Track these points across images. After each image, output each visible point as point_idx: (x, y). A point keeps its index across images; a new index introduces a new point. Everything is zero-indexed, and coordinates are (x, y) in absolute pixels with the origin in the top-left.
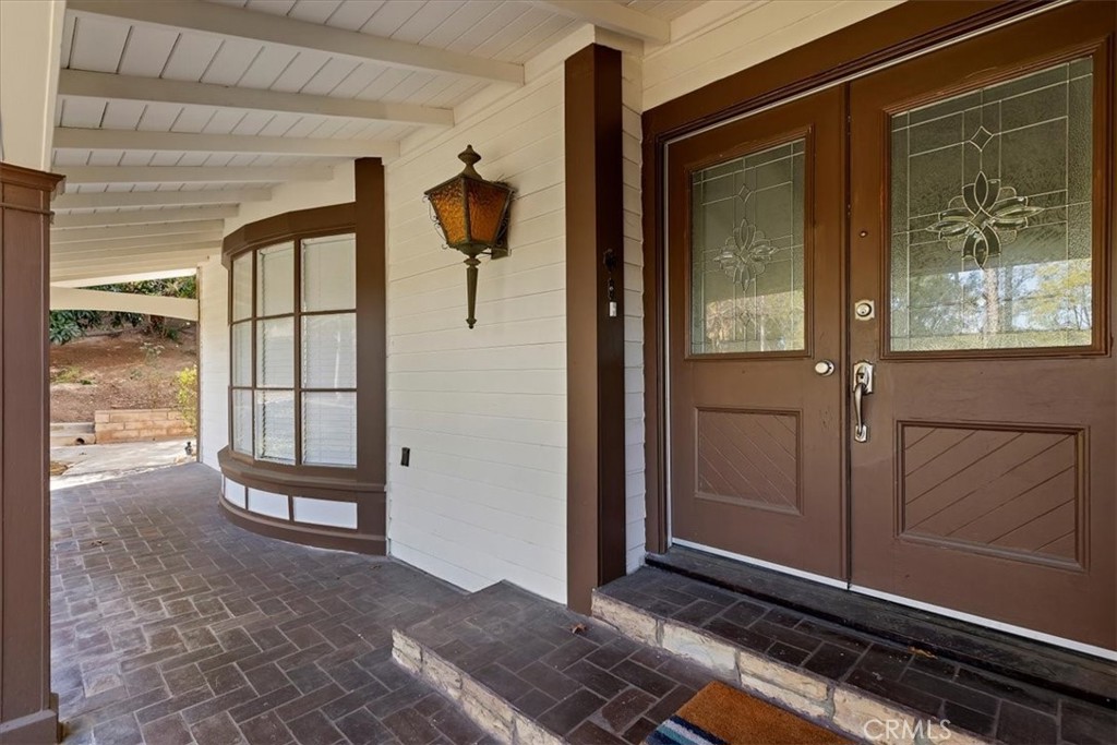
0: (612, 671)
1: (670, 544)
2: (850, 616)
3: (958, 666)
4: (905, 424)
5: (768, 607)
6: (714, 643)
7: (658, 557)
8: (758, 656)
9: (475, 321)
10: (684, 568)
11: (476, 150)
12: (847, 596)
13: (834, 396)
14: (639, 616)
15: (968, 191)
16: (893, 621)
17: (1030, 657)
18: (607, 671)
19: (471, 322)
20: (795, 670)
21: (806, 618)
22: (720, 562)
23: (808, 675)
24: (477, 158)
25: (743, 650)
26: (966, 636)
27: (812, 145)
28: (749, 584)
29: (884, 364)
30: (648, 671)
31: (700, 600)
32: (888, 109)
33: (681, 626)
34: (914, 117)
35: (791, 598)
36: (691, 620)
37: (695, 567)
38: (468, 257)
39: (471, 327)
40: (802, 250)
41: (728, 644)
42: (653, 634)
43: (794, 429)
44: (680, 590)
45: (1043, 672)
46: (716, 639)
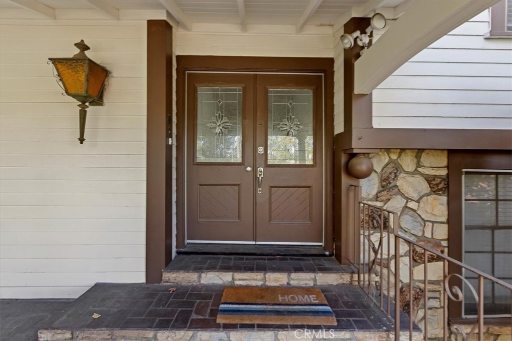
0: (186, 299)
1: (186, 244)
2: (258, 252)
3: (288, 257)
4: (272, 187)
5: (232, 257)
6: (224, 274)
7: (182, 250)
8: (240, 272)
9: (84, 140)
10: (196, 251)
11: (86, 43)
12: (255, 246)
13: (250, 179)
14: (190, 274)
15: (288, 118)
16: (270, 250)
17: (302, 250)
18: (185, 300)
19: (82, 140)
20: (253, 272)
21: (245, 257)
22: (209, 245)
23: (258, 272)
24: (88, 48)
25: (235, 272)
26: (288, 249)
27: (244, 90)
28: (224, 251)
29: (266, 168)
30: (200, 294)
31: (209, 261)
32: (267, 87)
33: (209, 272)
34: (275, 92)
35: (239, 251)
36: (212, 268)
37: (200, 250)
38: (81, 103)
39: (82, 143)
40: (241, 127)
41: (229, 272)
42: (197, 279)
43: (237, 191)
44: (199, 259)
45: (305, 252)
46: (224, 272)
